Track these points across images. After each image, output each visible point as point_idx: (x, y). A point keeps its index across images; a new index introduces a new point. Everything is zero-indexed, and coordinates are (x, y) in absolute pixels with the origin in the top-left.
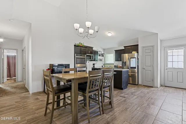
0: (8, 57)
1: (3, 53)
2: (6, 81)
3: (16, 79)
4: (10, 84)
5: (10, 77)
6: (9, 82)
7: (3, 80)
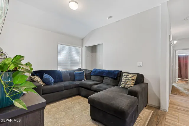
0: (180, 58)
1: (175, 54)
2: (178, 80)
3: (188, 80)
4: (182, 85)
5: (181, 78)
6: (180, 82)
7: (175, 80)
